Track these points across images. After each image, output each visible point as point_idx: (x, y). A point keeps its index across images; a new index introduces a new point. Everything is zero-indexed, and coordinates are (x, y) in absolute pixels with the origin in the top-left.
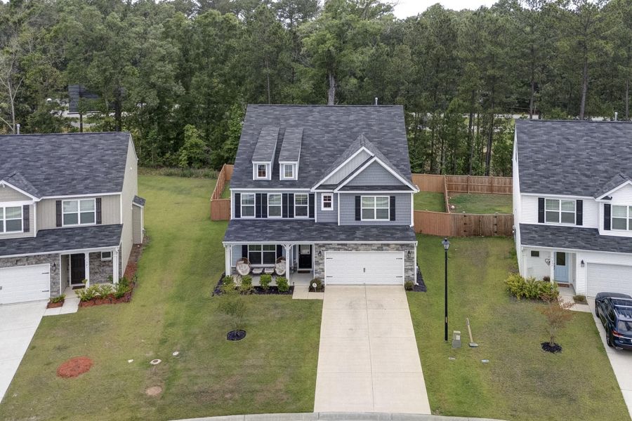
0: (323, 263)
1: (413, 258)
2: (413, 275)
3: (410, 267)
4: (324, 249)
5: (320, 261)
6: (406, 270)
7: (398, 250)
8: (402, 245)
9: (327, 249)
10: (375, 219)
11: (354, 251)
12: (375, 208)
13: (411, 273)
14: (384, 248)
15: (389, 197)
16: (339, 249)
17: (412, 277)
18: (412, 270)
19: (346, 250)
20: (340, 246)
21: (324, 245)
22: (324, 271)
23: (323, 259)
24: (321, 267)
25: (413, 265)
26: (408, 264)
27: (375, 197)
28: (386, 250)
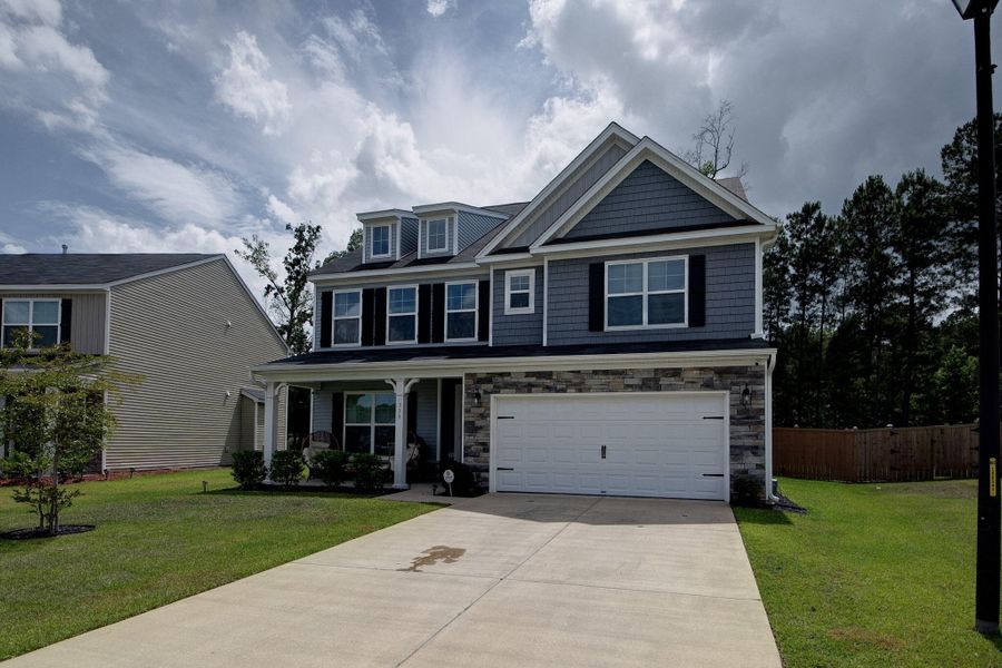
0: (487, 428)
1: (762, 411)
2: (761, 467)
3: (749, 442)
4: (490, 387)
5: (478, 423)
6: (736, 452)
7: (708, 385)
8: (722, 372)
9: (497, 390)
10: (645, 325)
11: (571, 394)
12: (645, 293)
13: (750, 461)
14: (664, 381)
15: (686, 258)
16: (529, 388)
17: (758, 472)
18: (757, 450)
19: (549, 389)
20: (533, 380)
21: (489, 378)
22: (487, 450)
23: (485, 416)
24: (480, 437)
25: (759, 436)
26: (743, 429)
27: (645, 262)
28: (671, 387)
